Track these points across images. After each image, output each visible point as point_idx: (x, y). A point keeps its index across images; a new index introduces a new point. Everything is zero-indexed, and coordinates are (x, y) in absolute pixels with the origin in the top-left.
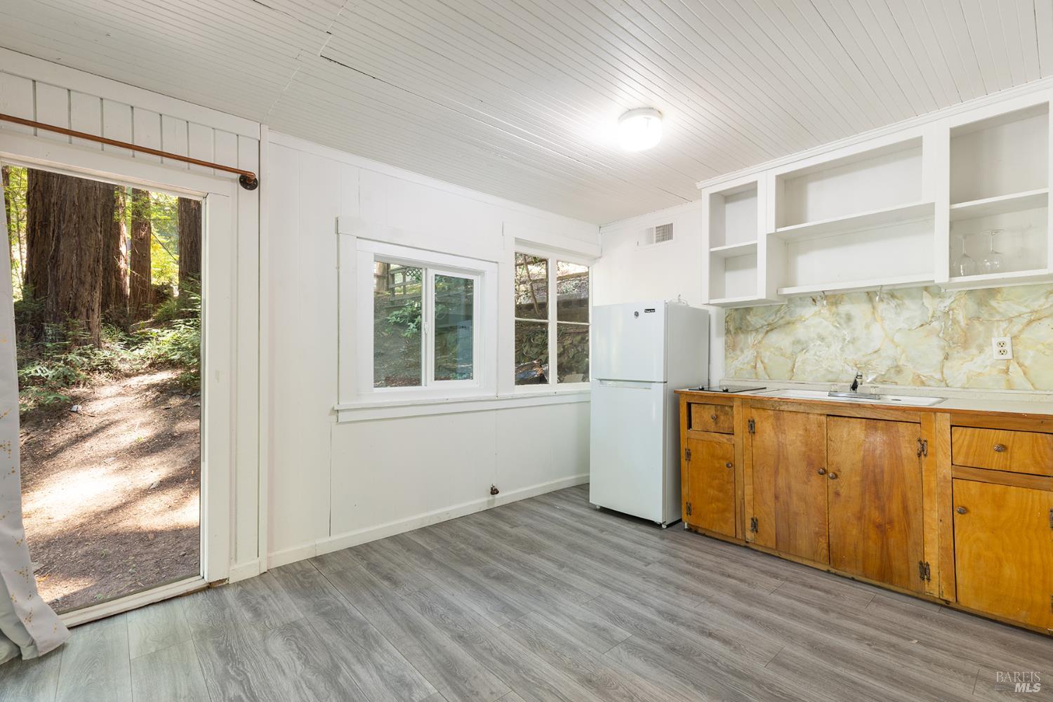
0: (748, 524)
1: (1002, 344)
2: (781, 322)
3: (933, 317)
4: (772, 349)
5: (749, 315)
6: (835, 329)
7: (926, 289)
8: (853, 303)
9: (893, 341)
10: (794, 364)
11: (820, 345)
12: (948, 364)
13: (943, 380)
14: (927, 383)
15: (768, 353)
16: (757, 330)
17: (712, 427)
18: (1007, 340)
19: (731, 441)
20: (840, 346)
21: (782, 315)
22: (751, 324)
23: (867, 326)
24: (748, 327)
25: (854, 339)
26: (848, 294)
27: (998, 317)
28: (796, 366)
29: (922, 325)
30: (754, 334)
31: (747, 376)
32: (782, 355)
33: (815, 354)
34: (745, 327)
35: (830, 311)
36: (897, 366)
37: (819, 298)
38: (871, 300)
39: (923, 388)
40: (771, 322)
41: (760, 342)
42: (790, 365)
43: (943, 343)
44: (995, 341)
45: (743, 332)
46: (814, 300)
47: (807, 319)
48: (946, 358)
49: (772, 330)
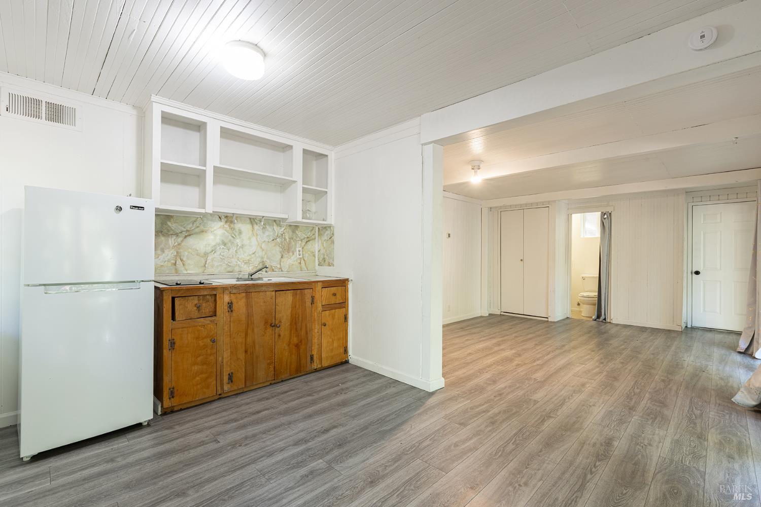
0: (226, 378)
1: (299, 251)
2: (197, 230)
3: (277, 236)
4: (190, 250)
5: (170, 221)
6: (232, 238)
7: (275, 221)
8: (242, 223)
9: (261, 248)
10: (206, 261)
11: (223, 248)
12: (283, 260)
13: (281, 268)
14: (275, 270)
15: (186, 253)
16: (177, 235)
17: (196, 314)
18: (301, 249)
19: (214, 322)
20: (235, 250)
21: (198, 225)
22: (172, 229)
23: (249, 238)
24: (168, 231)
25: (243, 245)
26: (240, 217)
27: (298, 239)
28: (207, 263)
29: (273, 240)
30: (174, 237)
31: (167, 272)
32: (197, 255)
33: (220, 254)
34: (165, 231)
35: (230, 226)
36: (263, 262)
37: (223, 217)
38: (251, 223)
39: (273, 273)
40: (189, 229)
41: (179, 244)
42: (204, 262)
43: (281, 250)
44: (297, 249)
45: (164, 235)
46: (220, 217)
47: (215, 230)
48: (282, 257)
49: (190, 235)
